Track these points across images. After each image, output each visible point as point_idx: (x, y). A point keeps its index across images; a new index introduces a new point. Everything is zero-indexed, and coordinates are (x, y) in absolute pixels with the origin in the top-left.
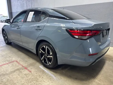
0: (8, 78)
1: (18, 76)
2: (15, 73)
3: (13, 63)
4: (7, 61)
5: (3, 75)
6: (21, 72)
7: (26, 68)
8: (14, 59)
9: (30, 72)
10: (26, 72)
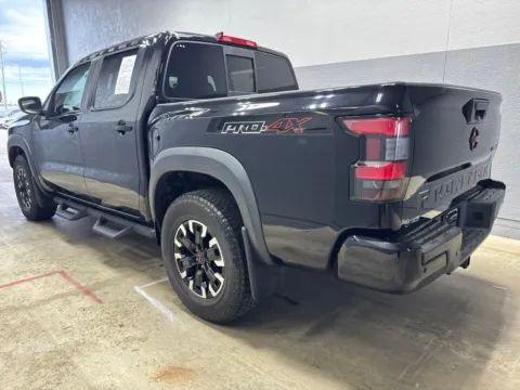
0: (26, 316)
1: (59, 313)
2: (49, 305)
3: (48, 278)
4: (32, 271)
5: (13, 309)
6: (70, 303)
7: (88, 292)
8: (54, 267)
9: (100, 301)
10: (87, 302)
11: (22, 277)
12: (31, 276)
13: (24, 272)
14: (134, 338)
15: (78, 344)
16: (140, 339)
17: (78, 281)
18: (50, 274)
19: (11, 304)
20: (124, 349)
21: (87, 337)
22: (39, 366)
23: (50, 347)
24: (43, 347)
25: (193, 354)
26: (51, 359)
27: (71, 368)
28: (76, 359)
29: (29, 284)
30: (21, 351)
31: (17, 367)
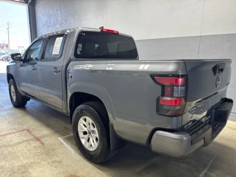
0: (11, 149)
1: (25, 148)
2: (21, 145)
3: (21, 132)
4: (15, 129)
5: (6, 146)
6: (30, 144)
7: (38, 139)
8: (25, 127)
9: (43, 144)
10: (37, 144)
11: (11, 132)
12: (14, 131)
13: (12, 129)
14: (56, 161)
15: (32, 163)
16: (59, 162)
17: (34, 134)
18: (23, 131)
19: (4, 144)
20: (51, 166)
21: (36, 160)
22: (15, 173)
23: (20, 164)
24: (17, 164)
25: (81, 169)
26: (20, 170)
27: (28, 174)
28: (30, 170)
29: (13, 135)
30: (7, 165)
31: (5, 173)
